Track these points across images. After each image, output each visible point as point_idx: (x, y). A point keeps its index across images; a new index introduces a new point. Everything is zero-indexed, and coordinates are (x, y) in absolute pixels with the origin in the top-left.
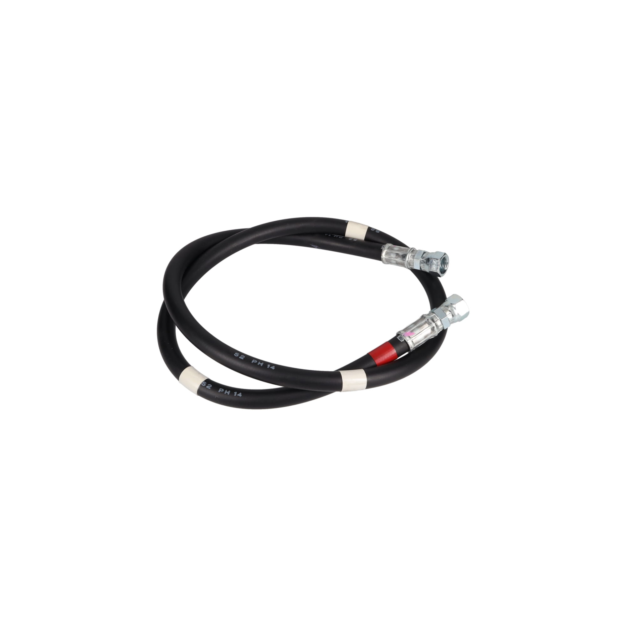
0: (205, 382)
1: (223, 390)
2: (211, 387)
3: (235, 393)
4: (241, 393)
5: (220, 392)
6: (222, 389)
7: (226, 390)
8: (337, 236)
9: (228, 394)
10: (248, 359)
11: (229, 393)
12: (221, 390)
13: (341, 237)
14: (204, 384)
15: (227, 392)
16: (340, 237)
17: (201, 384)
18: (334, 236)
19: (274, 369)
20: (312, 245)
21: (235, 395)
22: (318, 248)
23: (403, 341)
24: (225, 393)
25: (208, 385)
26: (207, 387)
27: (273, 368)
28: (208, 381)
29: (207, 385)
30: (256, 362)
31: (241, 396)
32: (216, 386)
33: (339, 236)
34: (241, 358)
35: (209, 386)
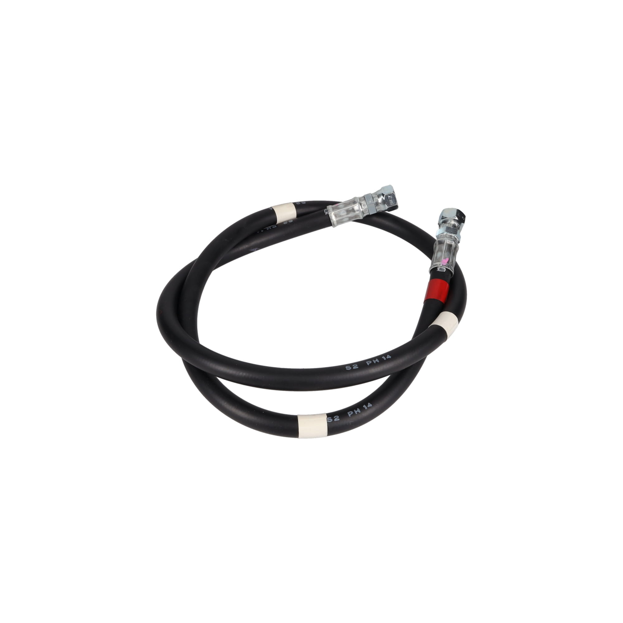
0: (329, 418)
1: (352, 413)
2: (339, 418)
3: (364, 407)
4: (369, 404)
5: (351, 415)
6: (350, 412)
7: (355, 410)
8: (270, 227)
9: (359, 412)
10: (362, 365)
11: (358, 410)
12: (350, 414)
13: (275, 227)
14: (330, 420)
15: (357, 411)
16: (273, 227)
17: (327, 422)
18: (268, 229)
19: (391, 357)
20: (252, 250)
21: (366, 408)
22: (257, 250)
23: (445, 270)
24: (356, 413)
25: (334, 417)
26: (335, 420)
27: (389, 357)
28: (331, 415)
29: (333, 419)
30: (371, 362)
31: (371, 405)
32: (342, 413)
33: (271, 227)
34: (355, 368)
35: (336, 417)
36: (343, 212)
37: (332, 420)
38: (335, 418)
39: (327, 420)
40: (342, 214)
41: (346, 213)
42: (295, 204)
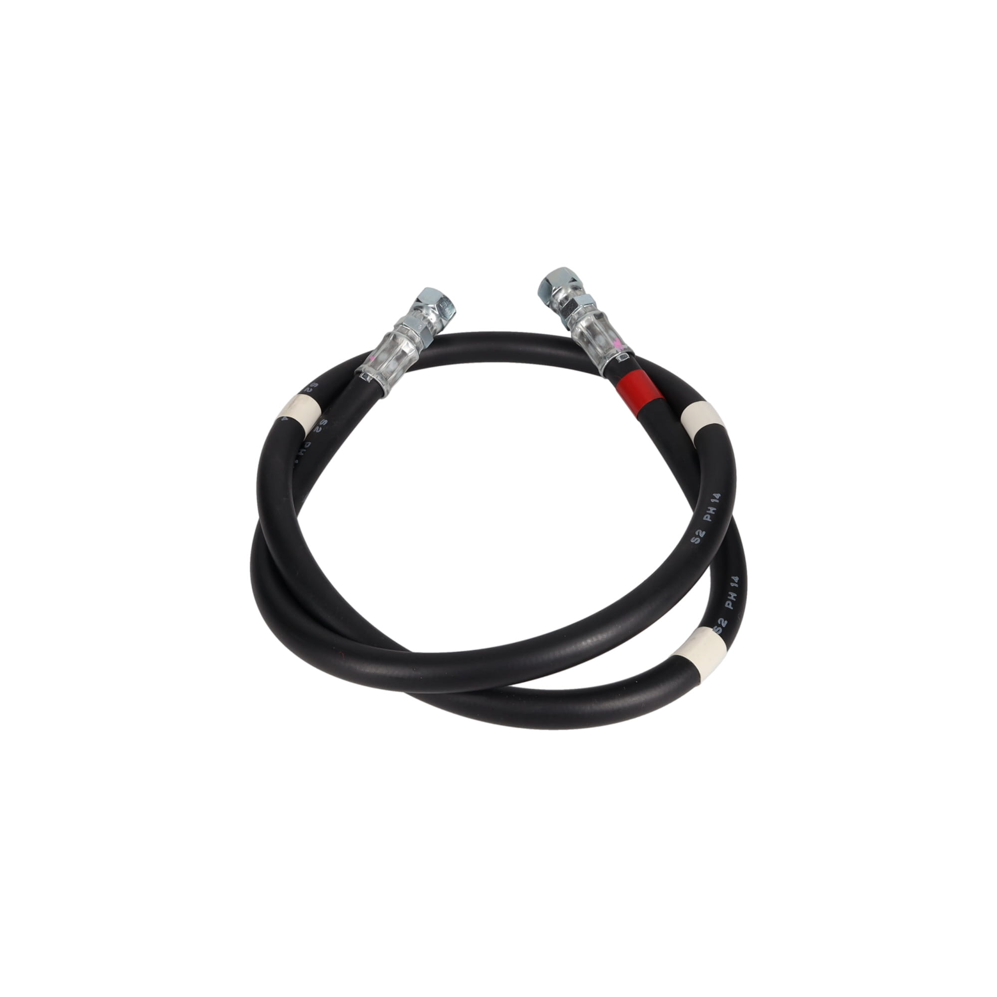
5: (732, 606)
36: (389, 365)
37: (720, 628)
38: (721, 624)
39: (716, 632)
40: (392, 368)
41: (397, 364)
42: (303, 392)
